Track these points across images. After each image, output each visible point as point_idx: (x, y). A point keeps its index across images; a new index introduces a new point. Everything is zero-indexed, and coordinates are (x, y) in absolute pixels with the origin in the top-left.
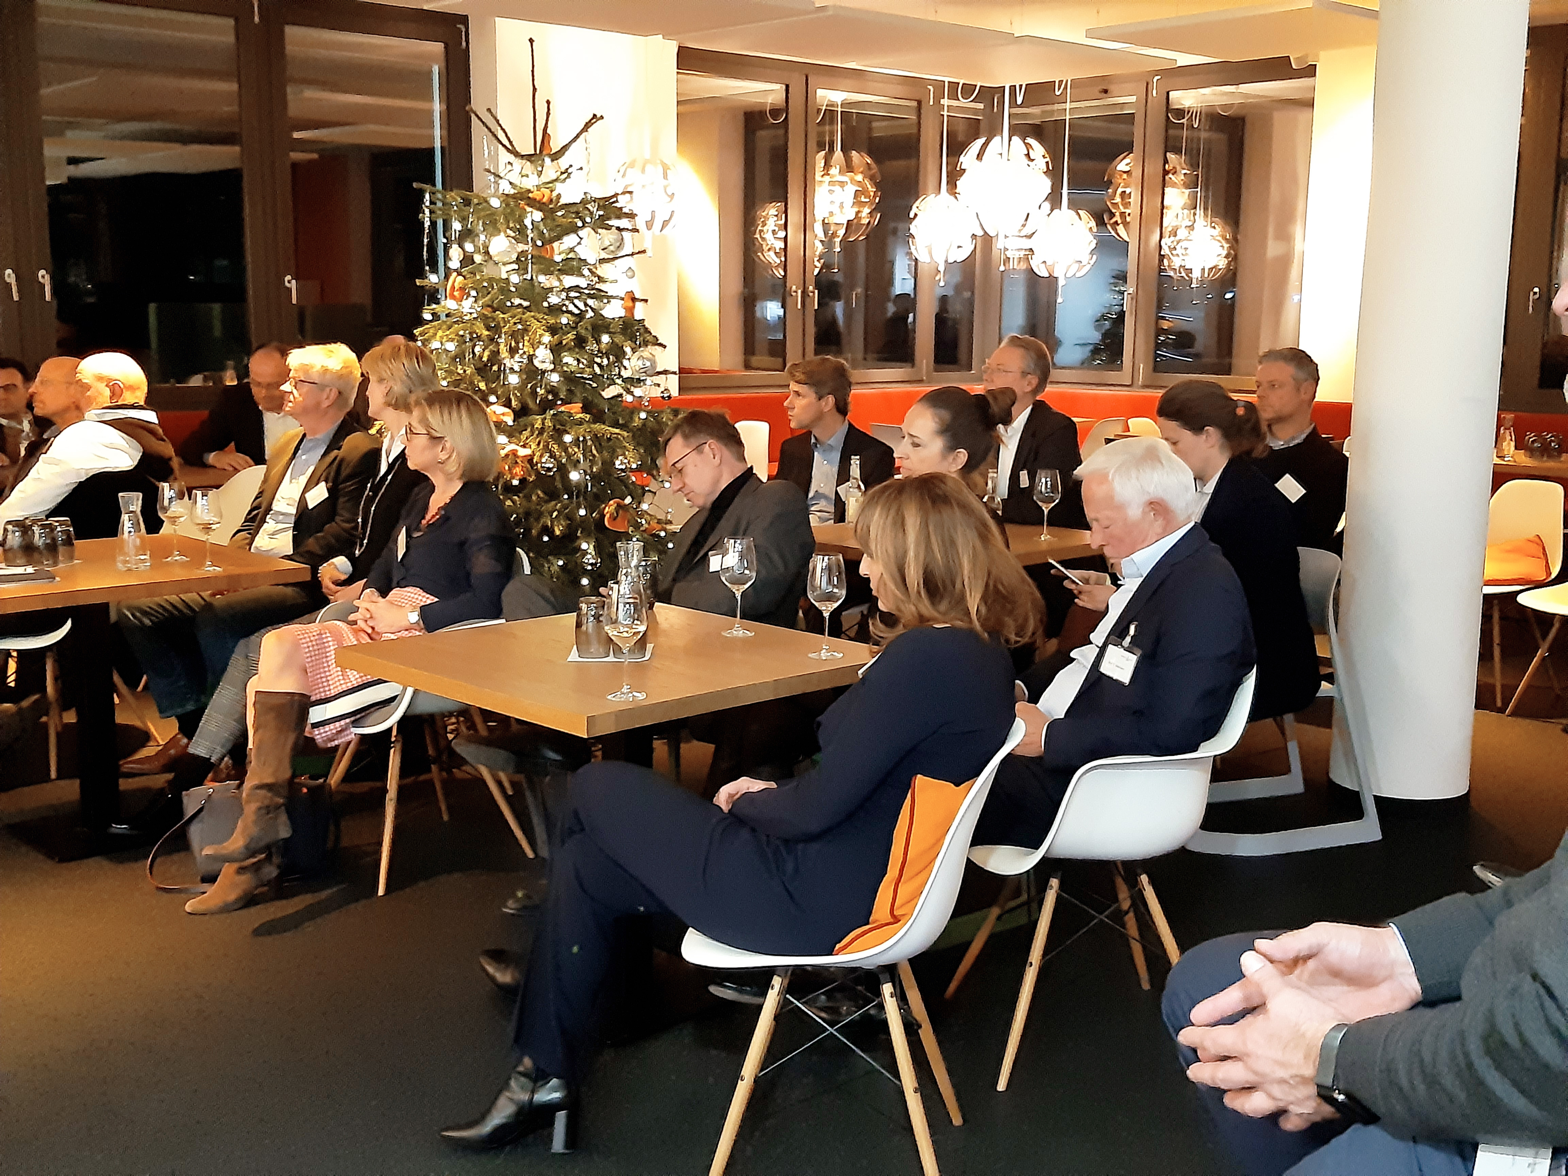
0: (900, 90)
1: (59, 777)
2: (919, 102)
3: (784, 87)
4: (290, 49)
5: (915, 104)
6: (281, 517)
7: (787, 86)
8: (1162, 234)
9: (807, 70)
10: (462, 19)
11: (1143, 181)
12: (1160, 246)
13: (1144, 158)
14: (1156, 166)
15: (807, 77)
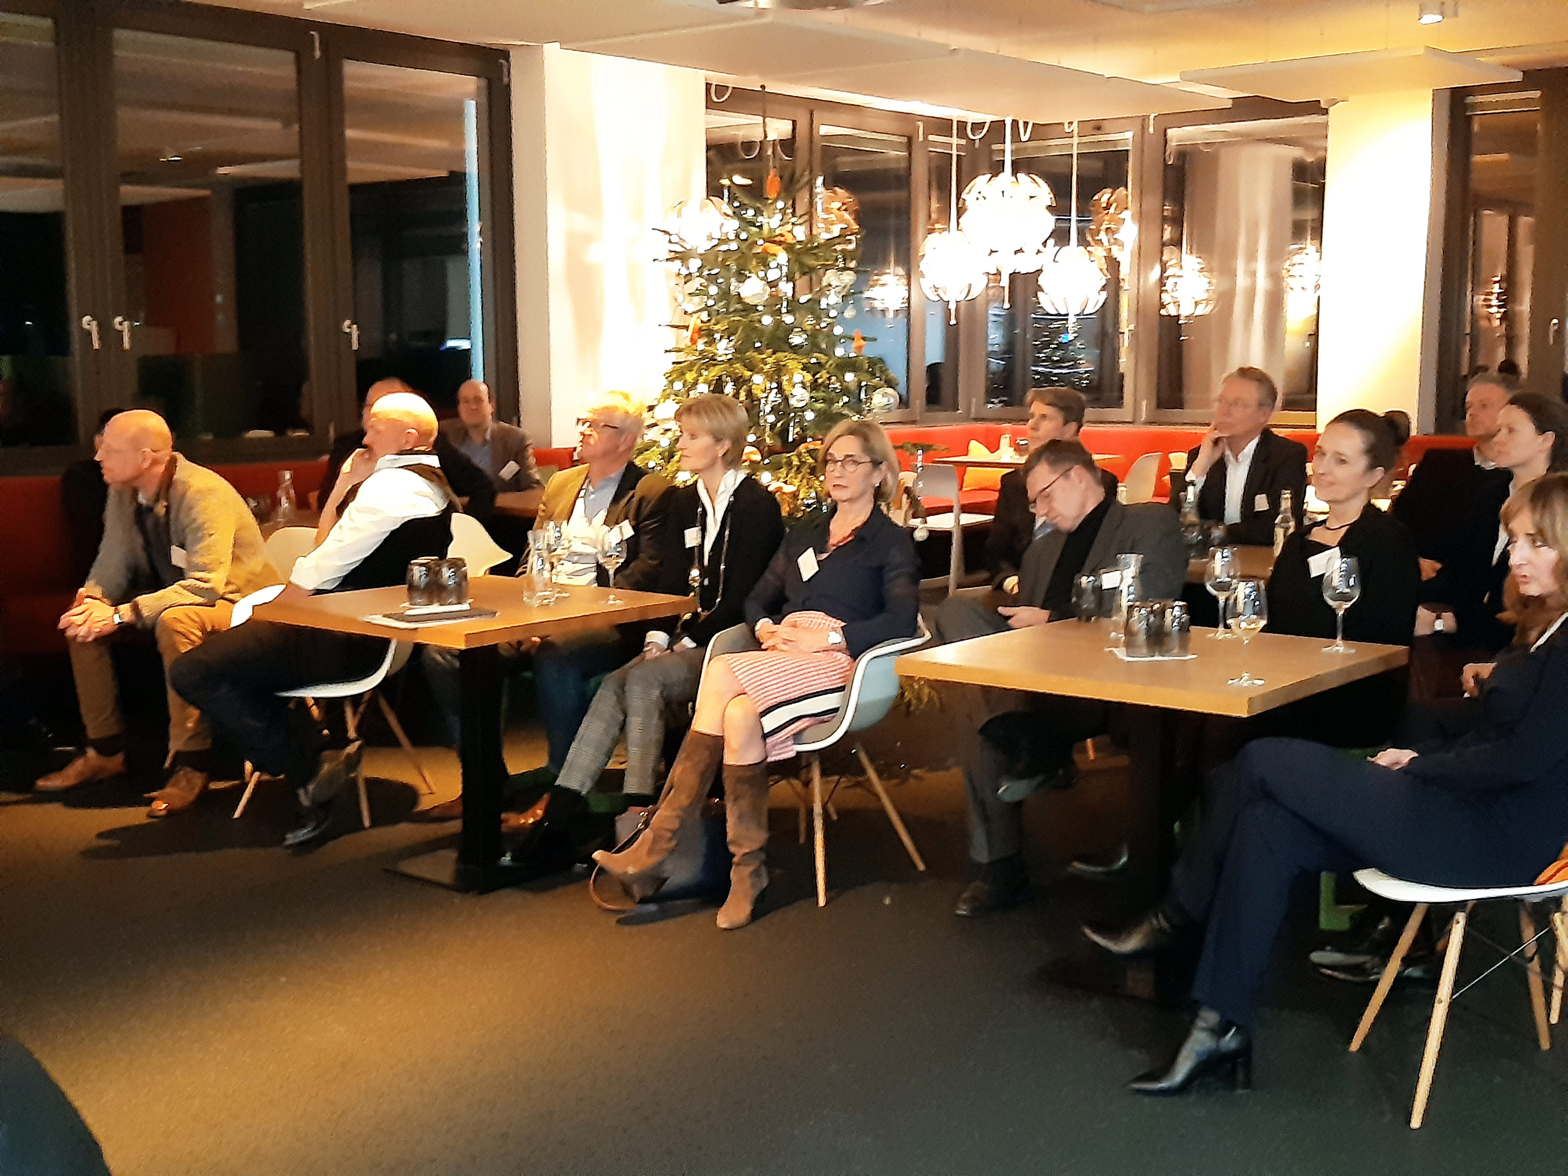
0: (892, 126)
1: (374, 823)
2: (910, 139)
3: (791, 122)
4: (349, 84)
5: (905, 140)
6: (577, 557)
7: (794, 122)
8: (1164, 270)
9: (813, 106)
10: (504, 54)
11: (1141, 218)
12: (1162, 282)
13: (1141, 194)
14: (1153, 201)
15: (812, 114)
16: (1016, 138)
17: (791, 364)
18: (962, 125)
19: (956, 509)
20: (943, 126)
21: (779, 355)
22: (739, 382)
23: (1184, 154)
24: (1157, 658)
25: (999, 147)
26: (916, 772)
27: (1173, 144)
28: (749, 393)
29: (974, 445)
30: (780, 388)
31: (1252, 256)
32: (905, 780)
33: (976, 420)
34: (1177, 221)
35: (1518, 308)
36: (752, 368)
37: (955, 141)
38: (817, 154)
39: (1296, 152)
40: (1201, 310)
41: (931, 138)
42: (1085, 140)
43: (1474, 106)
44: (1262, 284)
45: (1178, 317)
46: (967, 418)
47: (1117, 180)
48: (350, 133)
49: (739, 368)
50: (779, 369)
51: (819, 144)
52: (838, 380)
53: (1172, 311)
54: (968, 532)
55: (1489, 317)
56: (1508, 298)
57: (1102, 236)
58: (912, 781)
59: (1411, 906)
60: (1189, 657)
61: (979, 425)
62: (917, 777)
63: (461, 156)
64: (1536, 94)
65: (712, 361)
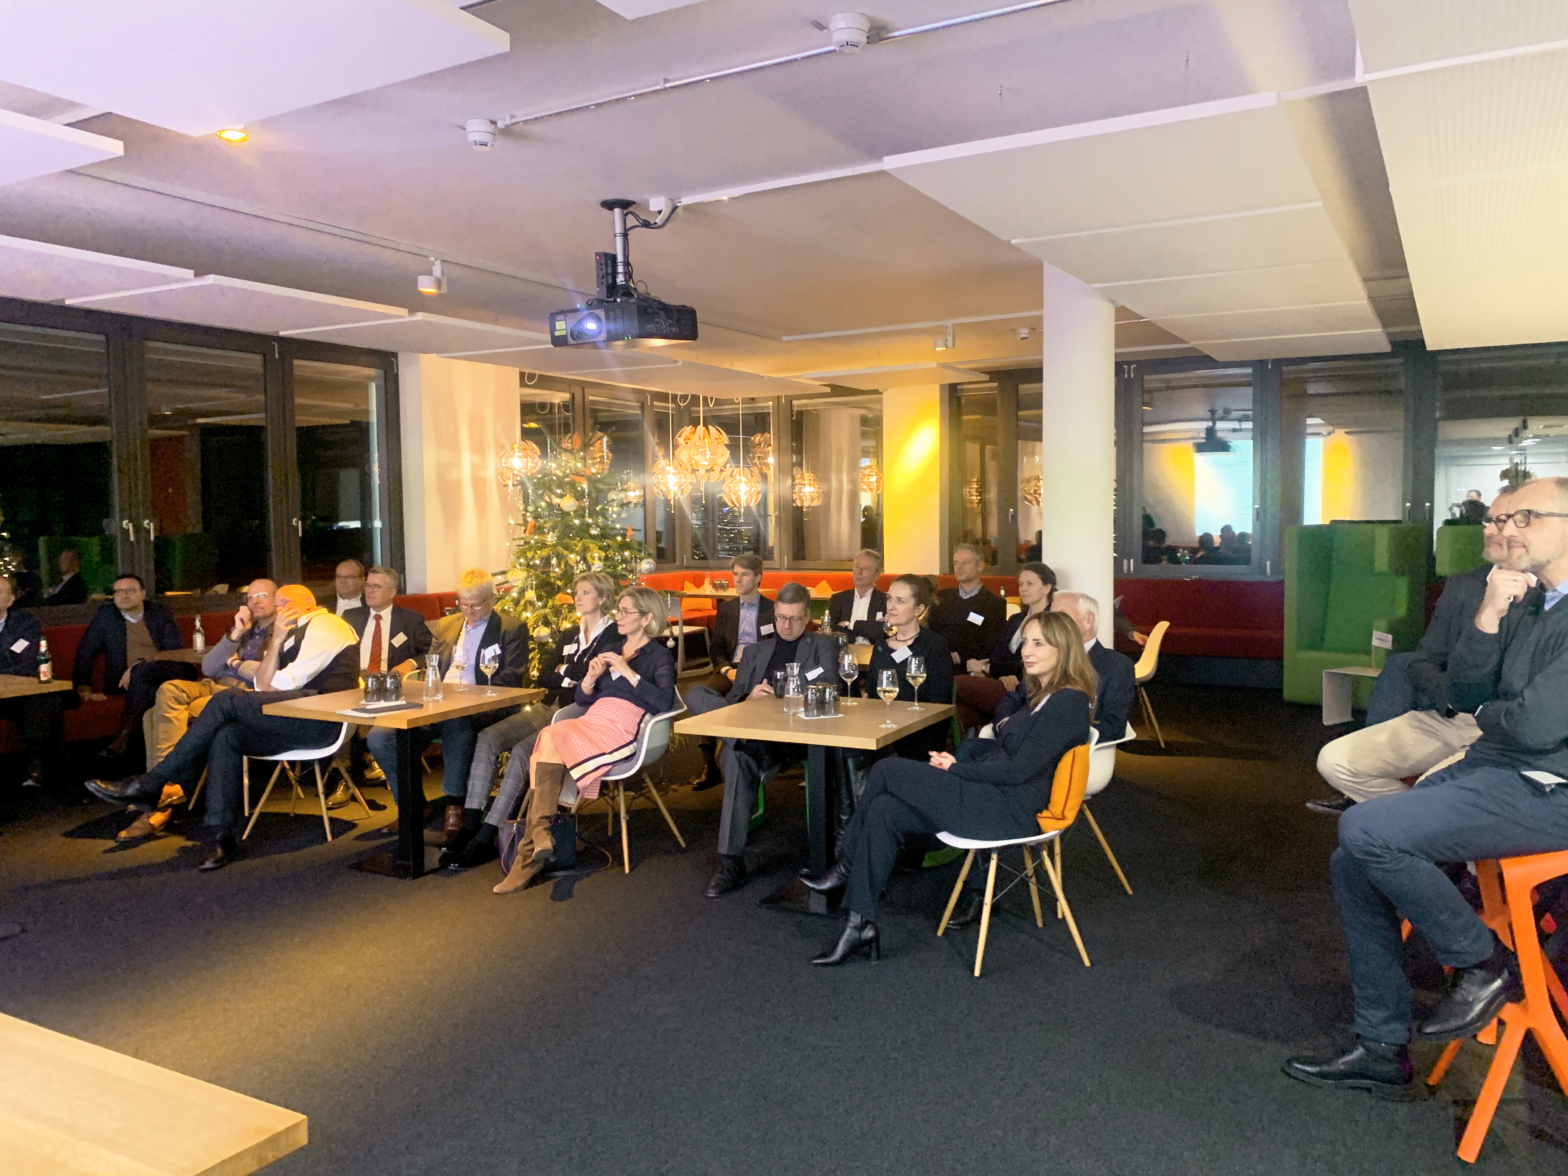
0: (633, 397)
1: (333, 836)
2: (643, 404)
3: (570, 394)
4: (296, 372)
5: (640, 405)
7: (572, 394)
8: (793, 480)
9: (584, 385)
10: (395, 355)
11: (779, 452)
12: (793, 486)
13: (778, 438)
14: (786, 442)
15: (584, 389)
16: (706, 403)
17: (592, 546)
18: (675, 397)
19: (680, 623)
20: (663, 397)
21: (584, 541)
22: (559, 557)
23: (800, 413)
24: (822, 717)
25: (697, 409)
26: (674, 787)
27: (795, 409)
28: (567, 563)
29: (687, 584)
30: (584, 559)
31: (839, 471)
32: (667, 792)
33: (687, 568)
34: (798, 452)
35: (988, 496)
36: (566, 548)
37: (671, 405)
38: (588, 413)
39: (863, 412)
40: (814, 504)
41: (655, 403)
42: (745, 406)
43: (962, 390)
44: (846, 486)
45: (802, 507)
46: (681, 567)
47: (765, 429)
48: (298, 400)
49: (560, 549)
50: (586, 549)
51: (589, 406)
52: (619, 554)
53: (799, 504)
54: (687, 637)
55: (972, 502)
56: (982, 490)
57: (756, 461)
58: (671, 792)
59: (967, 851)
60: (840, 715)
61: (689, 572)
62: (675, 790)
63: (367, 412)
64: (996, 384)
65: (543, 545)
